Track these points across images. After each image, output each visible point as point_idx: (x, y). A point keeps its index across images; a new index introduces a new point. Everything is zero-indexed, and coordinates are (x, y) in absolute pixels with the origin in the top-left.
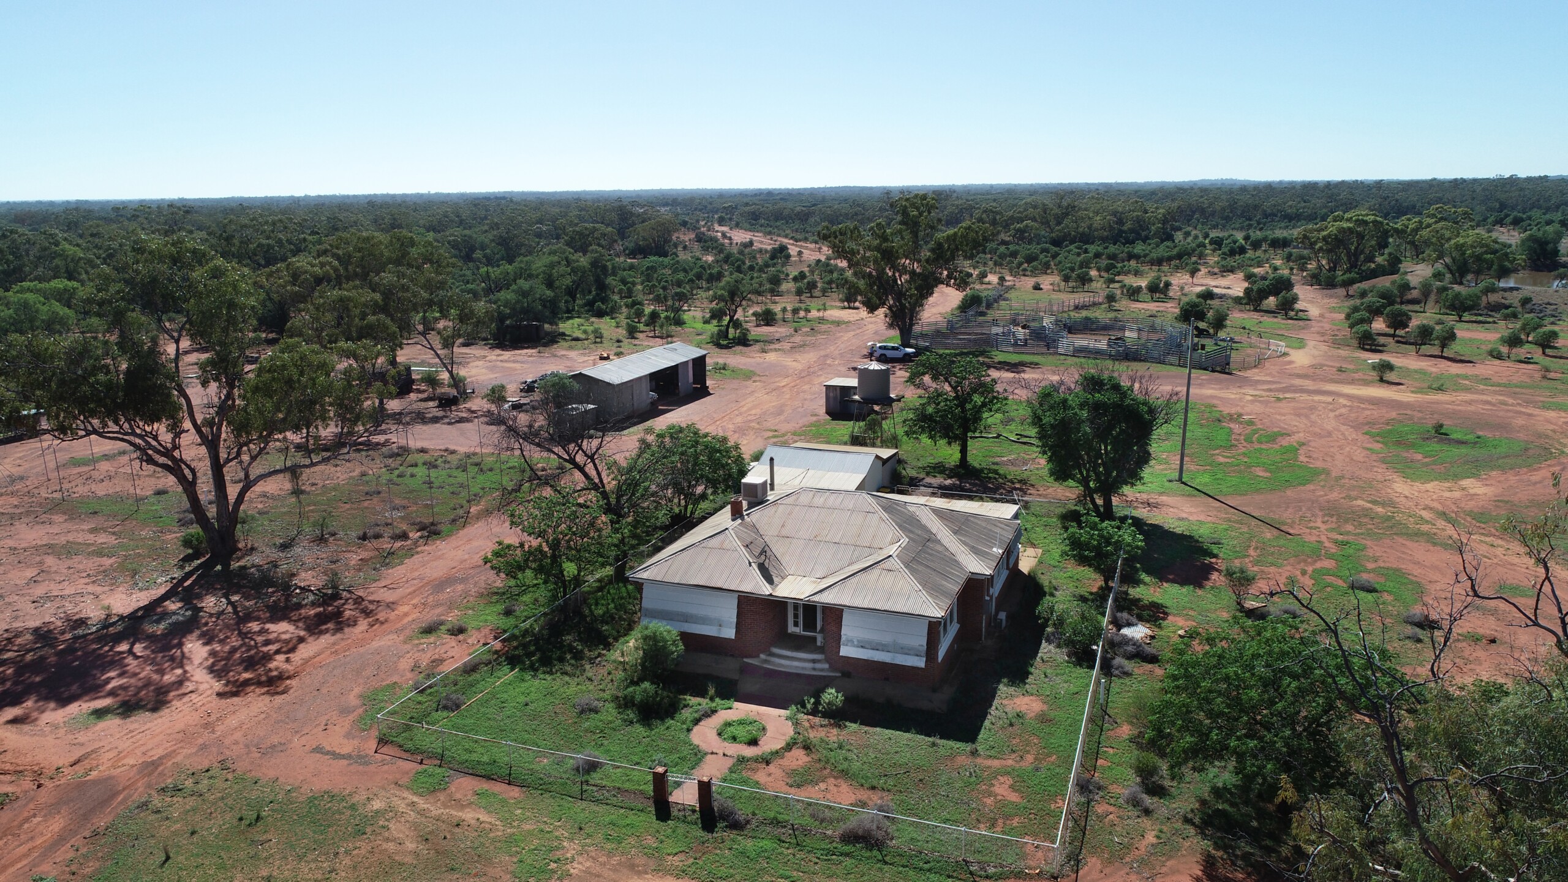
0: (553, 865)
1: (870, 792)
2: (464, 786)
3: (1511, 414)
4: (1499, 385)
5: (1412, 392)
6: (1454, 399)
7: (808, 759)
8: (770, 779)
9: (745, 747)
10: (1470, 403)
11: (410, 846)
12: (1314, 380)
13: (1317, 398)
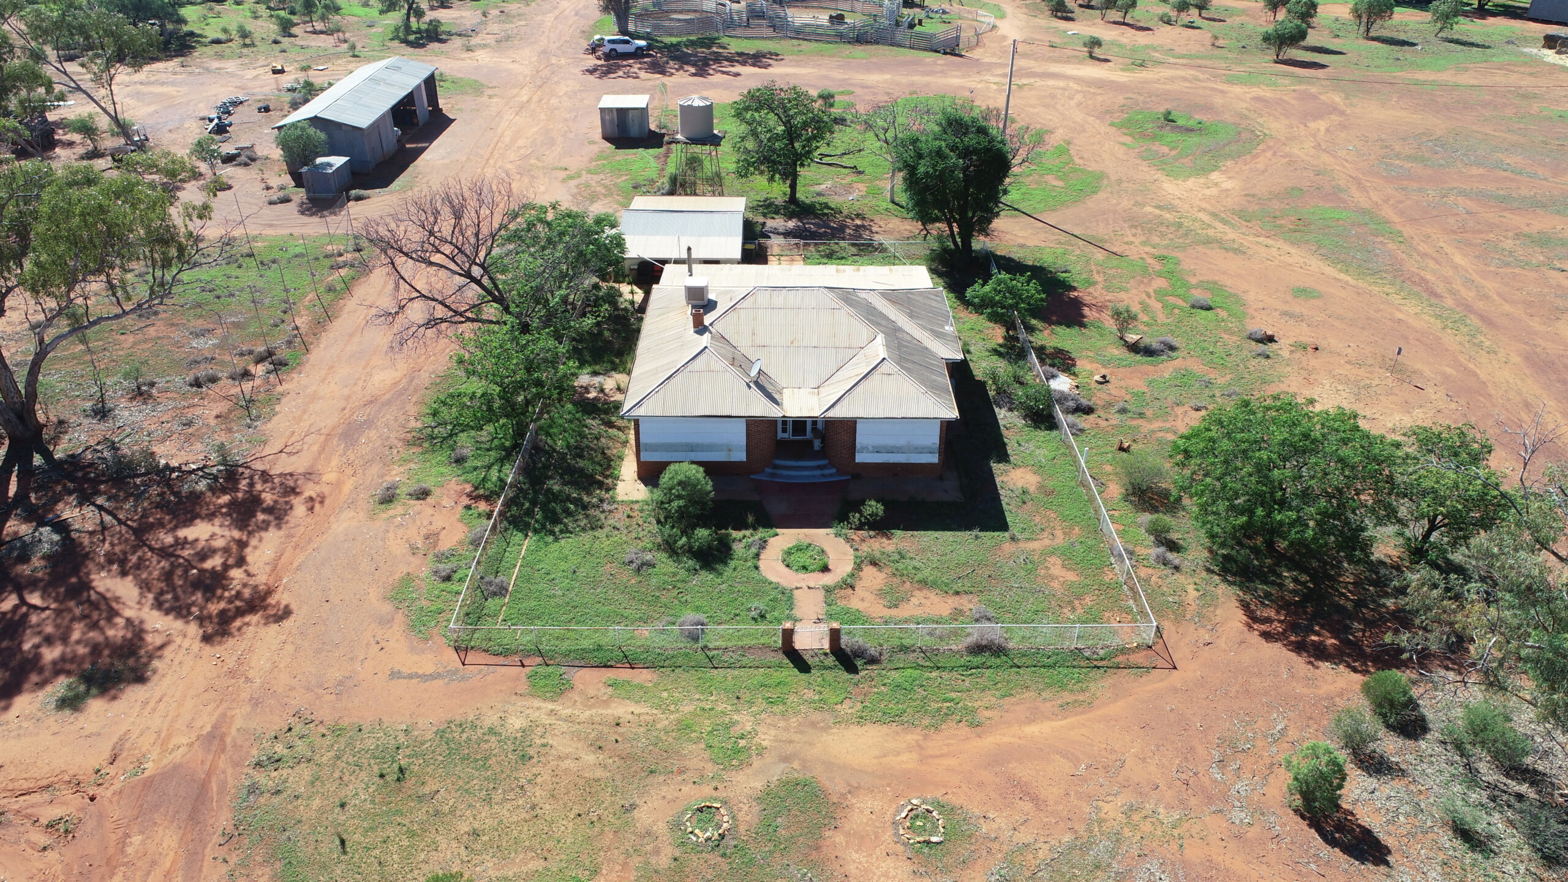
0: (742, 743)
1: (957, 598)
2: (589, 680)
3: (1208, 92)
4: (1183, 57)
5: (1122, 70)
6: (1157, 76)
7: (882, 576)
8: (865, 604)
9: (821, 574)
10: (1172, 80)
11: (590, 758)
12: (1036, 60)
13: (1051, 82)
